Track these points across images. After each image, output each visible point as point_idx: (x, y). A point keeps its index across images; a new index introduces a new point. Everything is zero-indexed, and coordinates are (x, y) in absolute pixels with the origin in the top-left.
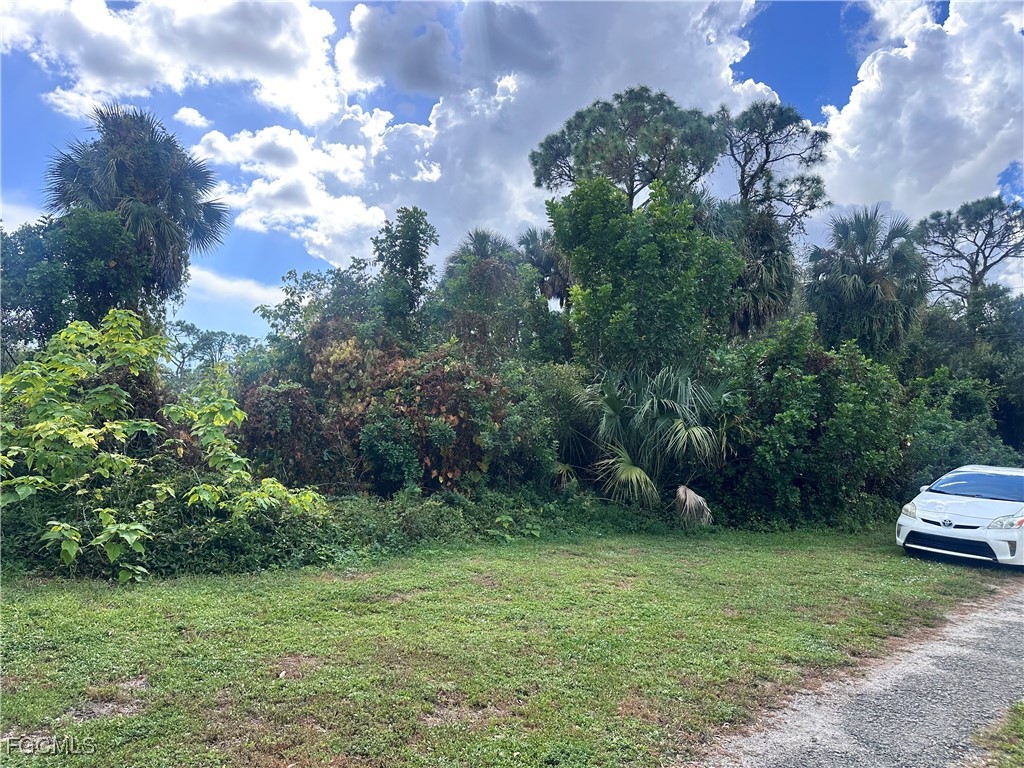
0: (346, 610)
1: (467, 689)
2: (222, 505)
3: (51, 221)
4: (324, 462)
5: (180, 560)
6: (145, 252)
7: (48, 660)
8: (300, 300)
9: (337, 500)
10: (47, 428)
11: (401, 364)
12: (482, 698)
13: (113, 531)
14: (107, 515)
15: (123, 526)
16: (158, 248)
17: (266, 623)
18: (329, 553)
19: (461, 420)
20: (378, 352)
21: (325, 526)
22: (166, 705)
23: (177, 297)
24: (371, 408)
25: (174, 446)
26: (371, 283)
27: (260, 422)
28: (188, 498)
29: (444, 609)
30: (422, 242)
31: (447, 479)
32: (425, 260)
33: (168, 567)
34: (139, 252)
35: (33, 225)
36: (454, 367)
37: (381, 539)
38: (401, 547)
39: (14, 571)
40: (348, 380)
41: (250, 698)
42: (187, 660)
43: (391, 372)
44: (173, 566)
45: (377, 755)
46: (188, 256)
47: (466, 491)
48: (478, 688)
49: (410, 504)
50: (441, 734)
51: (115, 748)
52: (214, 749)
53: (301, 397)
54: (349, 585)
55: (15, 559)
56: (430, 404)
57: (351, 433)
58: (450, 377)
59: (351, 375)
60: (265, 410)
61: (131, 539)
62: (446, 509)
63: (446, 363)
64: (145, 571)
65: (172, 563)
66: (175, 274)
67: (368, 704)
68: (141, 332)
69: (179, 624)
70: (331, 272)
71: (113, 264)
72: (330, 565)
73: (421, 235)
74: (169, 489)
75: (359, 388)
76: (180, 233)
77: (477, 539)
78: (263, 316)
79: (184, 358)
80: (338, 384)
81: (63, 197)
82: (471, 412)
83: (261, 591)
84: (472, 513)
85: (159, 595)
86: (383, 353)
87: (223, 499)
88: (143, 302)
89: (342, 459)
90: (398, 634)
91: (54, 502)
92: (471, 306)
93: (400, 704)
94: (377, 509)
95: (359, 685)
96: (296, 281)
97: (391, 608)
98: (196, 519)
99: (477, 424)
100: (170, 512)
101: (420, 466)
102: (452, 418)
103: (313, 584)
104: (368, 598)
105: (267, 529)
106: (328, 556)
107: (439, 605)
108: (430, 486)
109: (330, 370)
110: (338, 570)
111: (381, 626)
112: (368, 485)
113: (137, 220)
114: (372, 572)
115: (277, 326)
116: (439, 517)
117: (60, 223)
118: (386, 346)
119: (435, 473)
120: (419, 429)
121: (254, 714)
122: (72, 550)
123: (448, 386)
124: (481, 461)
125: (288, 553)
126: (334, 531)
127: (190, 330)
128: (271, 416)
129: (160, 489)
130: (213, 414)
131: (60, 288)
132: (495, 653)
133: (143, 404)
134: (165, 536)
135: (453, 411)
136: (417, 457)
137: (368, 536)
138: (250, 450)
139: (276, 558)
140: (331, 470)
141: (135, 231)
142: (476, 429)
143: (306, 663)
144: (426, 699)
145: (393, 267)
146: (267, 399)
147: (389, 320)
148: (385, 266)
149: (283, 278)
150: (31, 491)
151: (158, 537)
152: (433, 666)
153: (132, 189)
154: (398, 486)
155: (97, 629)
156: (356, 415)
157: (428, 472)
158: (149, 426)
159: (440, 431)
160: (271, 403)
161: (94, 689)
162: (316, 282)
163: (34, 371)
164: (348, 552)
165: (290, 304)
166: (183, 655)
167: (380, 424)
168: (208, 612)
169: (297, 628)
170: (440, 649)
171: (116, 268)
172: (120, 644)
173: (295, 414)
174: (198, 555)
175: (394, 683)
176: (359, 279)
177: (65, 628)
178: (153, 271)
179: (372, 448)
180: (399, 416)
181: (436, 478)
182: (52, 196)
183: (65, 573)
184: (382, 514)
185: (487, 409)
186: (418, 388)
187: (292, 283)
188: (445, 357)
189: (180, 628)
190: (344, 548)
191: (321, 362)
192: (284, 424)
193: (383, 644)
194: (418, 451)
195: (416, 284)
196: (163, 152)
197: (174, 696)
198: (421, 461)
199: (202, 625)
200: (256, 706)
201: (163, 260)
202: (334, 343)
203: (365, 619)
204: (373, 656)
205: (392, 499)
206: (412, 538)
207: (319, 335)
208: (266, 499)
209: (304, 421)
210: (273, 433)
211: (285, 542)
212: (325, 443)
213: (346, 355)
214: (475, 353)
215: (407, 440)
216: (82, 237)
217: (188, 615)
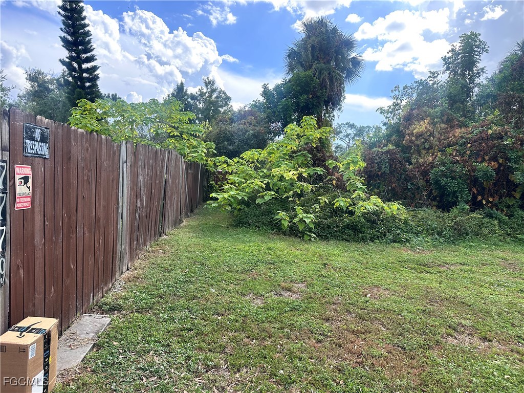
0: (412, 269)
1: (480, 327)
2: (351, 208)
3: (286, 81)
4: (408, 189)
5: (331, 233)
6: (324, 88)
7: (270, 269)
8: (401, 102)
9: (415, 210)
10: (276, 171)
11: (458, 132)
12: (490, 335)
13: (301, 217)
14: (299, 209)
15: (305, 215)
16: (330, 86)
17: (367, 268)
18: (407, 237)
19: (500, 165)
20: (443, 126)
21: (406, 223)
22: (311, 298)
23: (339, 109)
24: (437, 158)
25: (331, 180)
26: (441, 85)
27: (373, 167)
28: (334, 203)
29: (474, 277)
30: (476, 53)
31: (488, 202)
32: (478, 65)
33: (326, 236)
34: (321, 89)
35: (280, 84)
36: (495, 130)
37: (440, 234)
38: (451, 239)
39: (266, 231)
40: (424, 143)
41: (349, 303)
42: (325, 279)
43: (451, 137)
44: (328, 235)
45: (411, 350)
46: (344, 87)
47: (502, 210)
48: (487, 328)
49: (460, 214)
50: (455, 349)
51: (286, 312)
52: (327, 324)
53: (395, 153)
54: (417, 256)
55: (268, 226)
56: (477, 155)
57: (425, 173)
58: (492, 137)
59: (426, 140)
60: (376, 161)
61: (307, 221)
62: (487, 220)
63: (490, 128)
64: (315, 236)
65: (327, 234)
66: (338, 97)
67: (412, 321)
68: (317, 126)
69: (325, 262)
70: (416, 82)
71: (311, 96)
72: (408, 244)
73: (476, 49)
74: (326, 200)
75: (431, 147)
76: (339, 75)
77: (508, 240)
78: (381, 113)
79: (349, 140)
80: (418, 146)
81: (291, 68)
82: (508, 159)
83: (367, 252)
84: (506, 224)
85: (319, 248)
86: (446, 126)
87: (350, 205)
88: (324, 113)
89: (418, 188)
90: (440, 287)
91: (283, 204)
92: (512, 90)
93: (432, 326)
94: (439, 217)
95: (409, 310)
96: (399, 91)
97: (440, 272)
98: (339, 214)
99: (512, 167)
100: (327, 210)
101: (470, 193)
102: (493, 163)
103: (396, 253)
104: (426, 265)
105: (374, 222)
106: (407, 240)
107: (472, 275)
108: (476, 205)
109: (413, 138)
110: (412, 247)
111: (431, 281)
112: (435, 203)
113: (320, 73)
114: (431, 251)
115: (389, 118)
116: (481, 225)
117: (290, 81)
118: (449, 121)
119: (479, 198)
120: (469, 171)
121: (350, 312)
122: (286, 224)
123: (490, 143)
124: (515, 191)
125: (385, 235)
126: (411, 226)
127: (352, 126)
128: (378, 164)
129: (322, 199)
130: (349, 164)
131: (289, 111)
132: (506, 310)
133: (319, 160)
134: (325, 221)
135: (494, 159)
136: (467, 188)
137: (431, 231)
138: (369, 182)
139: (378, 237)
140: (413, 194)
141: (319, 79)
142: (511, 170)
143: (382, 292)
144: (450, 327)
145: (455, 73)
146: (376, 155)
147: (452, 106)
148: (450, 73)
149: (392, 91)
150: (270, 198)
151: (322, 221)
152: (459, 309)
153: (318, 57)
154: (454, 204)
155: (291, 258)
156: (428, 163)
157: (475, 197)
158: (320, 170)
159: (484, 172)
160: (379, 157)
161: (283, 284)
162: (411, 90)
163: (274, 147)
164: (419, 239)
165: (396, 105)
166: (324, 276)
167: (442, 168)
168: (339, 259)
169: (381, 274)
170: (467, 300)
171: (312, 98)
172: (298, 267)
173: (392, 163)
174: (339, 231)
175: (431, 313)
176: (433, 84)
177: (279, 257)
178: (328, 97)
179: (437, 182)
180: (455, 163)
181: (481, 201)
182: (287, 69)
183: (284, 233)
184: (441, 220)
185: (520, 157)
186: (469, 145)
187: (397, 93)
188: (489, 125)
189: (325, 264)
190: (417, 236)
191: (409, 134)
192: (386, 169)
193: (429, 291)
194: (468, 184)
195: (472, 81)
196: (331, 35)
197: (315, 294)
198: (470, 190)
199: (335, 265)
200: (351, 308)
201: (332, 90)
202: (416, 123)
203: (422, 275)
204: (422, 296)
205: (449, 211)
206: (459, 235)
207: (408, 119)
208: (371, 207)
209: (397, 167)
210: (379, 173)
211: (383, 229)
212: (409, 179)
213: (423, 129)
214: (513, 120)
215: (460, 177)
216: (298, 86)
217: (330, 258)
